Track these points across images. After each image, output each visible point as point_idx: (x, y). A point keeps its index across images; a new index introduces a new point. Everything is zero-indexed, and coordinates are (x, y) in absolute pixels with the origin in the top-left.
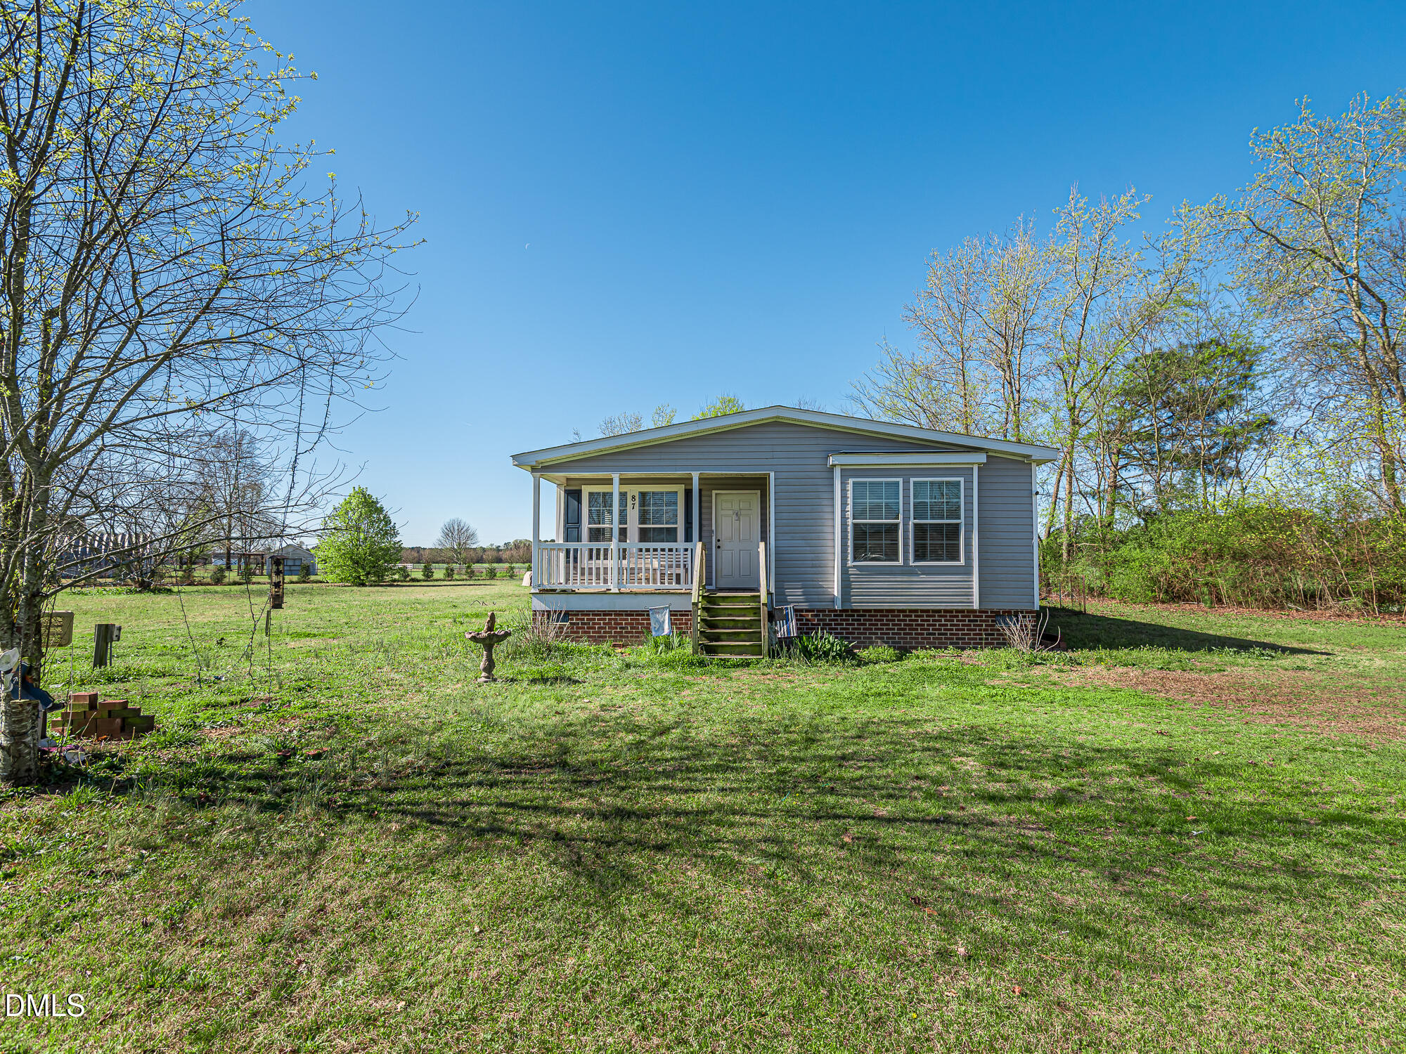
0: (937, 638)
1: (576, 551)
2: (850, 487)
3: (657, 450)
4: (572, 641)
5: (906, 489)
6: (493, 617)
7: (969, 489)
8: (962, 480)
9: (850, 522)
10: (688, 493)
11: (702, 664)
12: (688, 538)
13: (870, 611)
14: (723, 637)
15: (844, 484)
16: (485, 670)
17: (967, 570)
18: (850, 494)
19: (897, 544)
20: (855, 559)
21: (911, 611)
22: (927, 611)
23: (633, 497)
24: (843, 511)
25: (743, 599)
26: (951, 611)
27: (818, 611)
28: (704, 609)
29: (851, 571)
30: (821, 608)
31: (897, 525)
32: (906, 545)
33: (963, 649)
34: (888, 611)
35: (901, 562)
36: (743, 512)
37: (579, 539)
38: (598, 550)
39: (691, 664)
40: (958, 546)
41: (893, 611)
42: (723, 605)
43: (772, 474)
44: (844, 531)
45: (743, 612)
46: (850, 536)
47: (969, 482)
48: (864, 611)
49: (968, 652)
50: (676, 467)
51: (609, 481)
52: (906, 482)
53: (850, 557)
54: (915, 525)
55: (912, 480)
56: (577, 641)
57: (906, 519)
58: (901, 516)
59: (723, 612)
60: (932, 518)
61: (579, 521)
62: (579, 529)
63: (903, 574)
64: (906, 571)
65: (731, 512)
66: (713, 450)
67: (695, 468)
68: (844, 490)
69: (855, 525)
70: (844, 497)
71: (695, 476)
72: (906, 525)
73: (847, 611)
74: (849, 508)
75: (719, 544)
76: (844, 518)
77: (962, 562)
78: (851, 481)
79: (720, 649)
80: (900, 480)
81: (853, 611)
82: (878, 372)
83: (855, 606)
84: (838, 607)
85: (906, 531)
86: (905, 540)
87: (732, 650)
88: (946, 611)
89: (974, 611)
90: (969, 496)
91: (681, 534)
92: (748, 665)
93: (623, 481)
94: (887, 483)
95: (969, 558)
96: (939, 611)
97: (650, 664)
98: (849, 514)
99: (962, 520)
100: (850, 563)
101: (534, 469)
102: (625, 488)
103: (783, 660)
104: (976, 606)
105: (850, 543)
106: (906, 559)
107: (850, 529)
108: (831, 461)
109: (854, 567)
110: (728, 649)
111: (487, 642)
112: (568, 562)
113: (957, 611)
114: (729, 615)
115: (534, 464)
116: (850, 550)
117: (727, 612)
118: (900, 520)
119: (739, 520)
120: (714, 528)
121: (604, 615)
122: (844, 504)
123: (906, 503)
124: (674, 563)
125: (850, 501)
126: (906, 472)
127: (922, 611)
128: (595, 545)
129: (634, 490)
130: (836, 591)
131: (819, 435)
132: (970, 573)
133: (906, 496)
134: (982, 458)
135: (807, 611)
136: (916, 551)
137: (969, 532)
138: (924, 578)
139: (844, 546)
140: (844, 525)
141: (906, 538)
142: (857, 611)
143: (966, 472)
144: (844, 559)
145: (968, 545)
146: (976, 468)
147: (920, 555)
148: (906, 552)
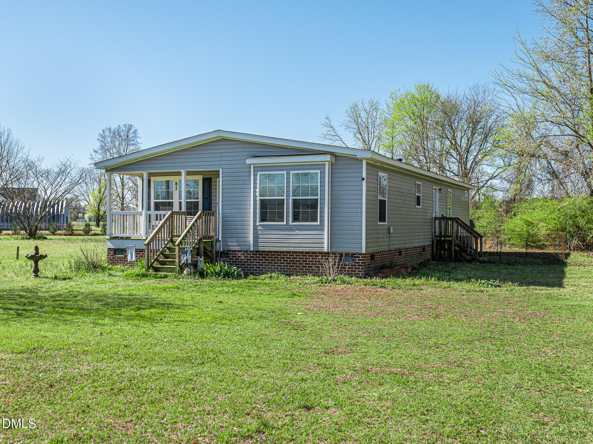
1: (127, 216)
2: (258, 177)
3: (164, 158)
5: (288, 178)
7: (323, 177)
8: (319, 171)
9: (258, 198)
13: (271, 252)
15: (255, 175)
16: (34, 272)
17: (321, 228)
18: (258, 181)
19: (283, 211)
20: (261, 220)
21: (294, 252)
22: (302, 253)
23: (176, 183)
24: (255, 192)
27: (245, 251)
29: (259, 228)
30: (246, 250)
31: (283, 200)
32: (288, 212)
35: (285, 223)
40: (317, 212)
43: (221, 170)
44: (255, 204)
46: (258, 207)
47: (323, 173)
48: (268, 252)
52: (288, 174)
53: (258, 219)
54: (293, 200)
55: (291, 172)
57: (288, 196)
58: (285, 195)
60: (302, 196)
63: (286, 230)
64: (288, 228)
66: (189, 157)
67: (183, 167)
68: (255, 179)
69: (261, 200)
70: (255, 183)
72: (288, 200)
73: (257, 252)
74: (258, 190)
76: (255, 196)
77: (318, 223)
78: (259, 173)
80: (285, 172)
81: (261, 252)
83: (261, 249)
84: (252, 249)
85: (288, 204)
86: (288, 210)
90: (322, 182)
94: (278, 175)
95: (322, 221)
98: (258, 194)
99: (319, 197)
100: (258, 224)
101: (108, 170)
104: (326, 250)
105: (258, 211)
106: (288, 221)
107: (258, 203)
108: (248, 161)
109: (260, 225)
110: (164, 269)
112: (124, 222)
115: (106, 168)
116: (258, 215)
118: (284, 197)
122: (255, 188)
123: (288, 187)
125: (258, 186)
126: (288, 168)
127: (300, 252)
130: (251, 240)
131: (246, 146)
132: (323, 230)
133: (288, 183)
134: (328, 158)
135: (239, 251)
136: (293, 216)
137: (323, 204)
138: (297, 232)
139: (255, 213)
140: (255, 200)
141: (288, 208)
142: (265, 252)
143: (320, 166)
144: (255, 221)
145: (322, 212)
146: (327, 164)
147: (296, 218)
148: (288, 217)
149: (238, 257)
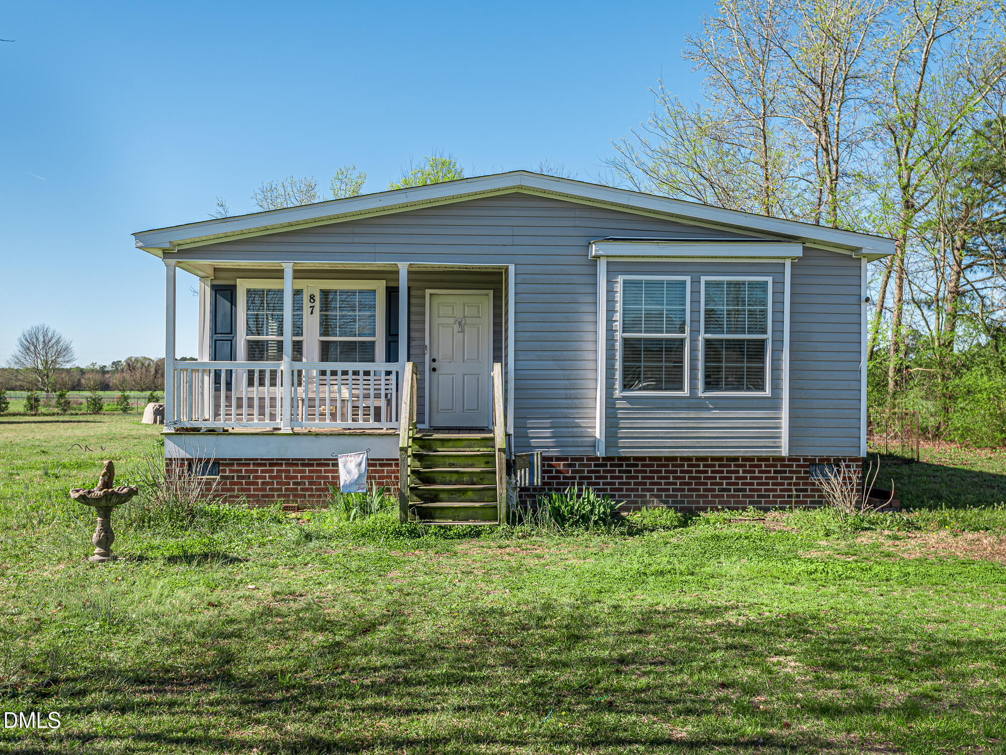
0: (733, 496)
1: (230, 373)
2: (619, 288)
3: (349, 230)
4: (224, 502)
5: (695, 292)
6: (110, 468)
7: (779, 293)
8: (770, 279)
9: (619, 336)
10: (392, 293)
11: (414, 534)
12: (392, 356)
13: (643, 459)
14: (442, 496)
15: (610, 283)
16: (99, 543)
17: (774, 403)
18: (619, 297)
19: (682, 367)
20: (626, 386)
21: (699, 459)
22: (720, 459)
23: (312, 297)
24: (610, 321)
25: (471, 443)
26: (750, 459)
27: (573, 459)
28: (415, 456)
29: (619, 404)
30: (578, 455)
31: (682, 341)
32: (693, 369)
33: (766, 510)
34: (668, 459)
35: (686, 392)
36: (468, 321)
37: (232, 357)
38: (262, 372)
39: (398, 534)
40: (763, 369)
41: (674, 459)
42: (442, 451)
43: (512, 268)
44: (610, 348)
45: (470, 461)
46: (618, 355)
47: (779, 283)
48: (636, 459)
49: (772, 515)
50: (375, 255)
51: (278, 274)
52: (696, 282)
53: (618, 385)
54: (708, 342)
55: (704, 279)
56: (231, 503)
57: (695, 332)
58: (687, 329)
59: (441, 460)
60: (729, 332)
61: (232, 330)
62: (232, 342)
63: (688, 408)
64: (694, 404)
65: (452, 321)
66: (429, 231)
67: (403, 256)
68: (610, 292)
69: (626, 341)
70: (611, 301)
71: (403, 268)
72: (694, 341)
73: (612, 459)
74: (618, 316)
75: (434, 365)
76: (610, 331)
77: (768, 393)
78: (620, 279)
79: (438, 513)
80: (688, 279)
81: (621, 459)
82: (651, 128)
83: (624, 452)
84: (601, 453)
85: (693, 350)
86: (693, 363)
87: (456, 515)
88: (745, 459)
89: (782, 459)
90: (778, 303)
91: (380, 350)
92: (478, 534)
93: (299, 274)
94: (669, 283)
95: (776, 387)
96: (735, 459)
97: (340, 534)
98: (618, 325)
99: (769, 336)
100: (617, 393)
101: (167, 254)
102: (301, 284)
103: (527, 527)
104: (785, 452)
105: (618, 365)
106: (693, 388)
107: (618, 346)
108: (594, 250)
109: (624, 398)
110: (450, 513)
111: (103, 503)
112: (217, 389)
113: (761, 459)
114: (451, 465)
115: (167, 246)
116: (618, 375)
117: (447, 461)
118: (687, 335)
119: (463, 331)
120: (427, 343)
121: (271, 465)
122: (611, 311)
123: (695, 311)
124: (372, 392)
125: (619, 307)
126: (696, 268)
127: (714, 459)
128: (257, 366)
129: (314, 287)
130: (598, 431)
131: (578, 213)
132: (778, 408)
133: (695, 302)
134: (796, 250)
135: (558, 459)
136: (707, 376)
137: (778, 351)
138: (716, 413)
139: (610, 368)
140: (610, 340)
141: (693, 359)
142: (627, 459)
143: (775, 269)
144: (610, 388)
145: (776, 369)
146: (788, 263)
147: (711, 383)
148: (693, 378)
149: (558, 472)
